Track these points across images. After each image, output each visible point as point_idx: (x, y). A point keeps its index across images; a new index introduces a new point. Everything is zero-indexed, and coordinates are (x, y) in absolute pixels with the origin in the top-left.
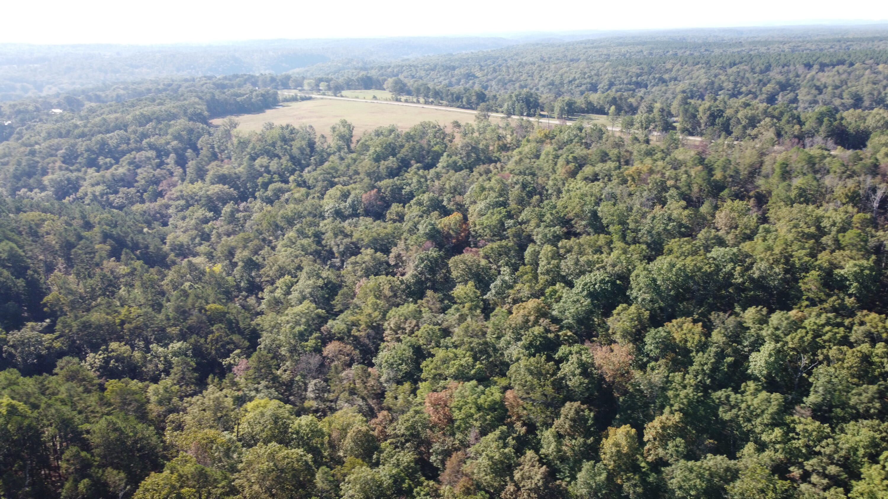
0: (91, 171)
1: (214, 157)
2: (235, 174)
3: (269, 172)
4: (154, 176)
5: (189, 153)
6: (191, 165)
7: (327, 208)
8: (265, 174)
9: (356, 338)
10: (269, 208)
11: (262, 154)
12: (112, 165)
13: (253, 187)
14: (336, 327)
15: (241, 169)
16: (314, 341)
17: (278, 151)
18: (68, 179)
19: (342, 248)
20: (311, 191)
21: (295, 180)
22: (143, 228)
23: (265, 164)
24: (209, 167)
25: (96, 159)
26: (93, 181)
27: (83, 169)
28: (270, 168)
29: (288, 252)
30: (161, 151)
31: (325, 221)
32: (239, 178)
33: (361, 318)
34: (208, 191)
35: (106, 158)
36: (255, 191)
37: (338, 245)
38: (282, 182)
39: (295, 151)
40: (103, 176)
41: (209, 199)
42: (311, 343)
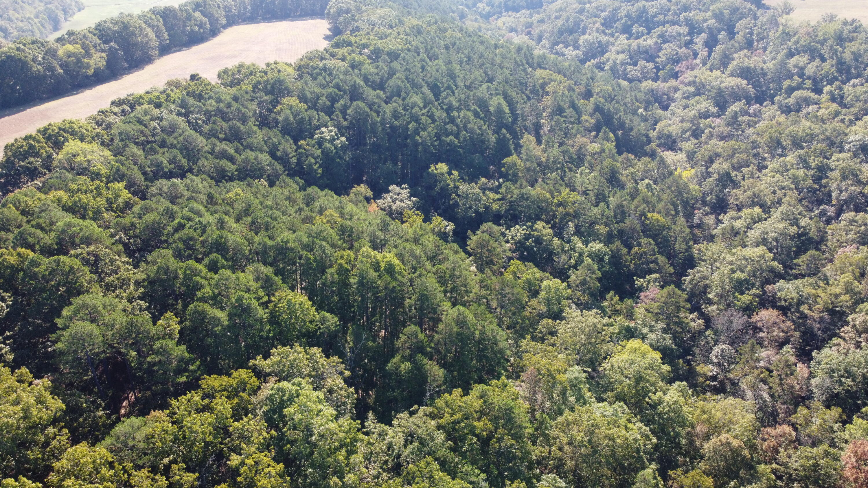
0: (623, 37)
1: (749, 45)
2: (762, 69)
3: (801, 75)
4: (677, 53)
5: (722, 36)
6: (718, 49)
7: (851, 138)
8: (796, 77)
9: (803, 316)
10: (782, 119)
11: (804, 52)
12: (643, 35)
13: (776, 89)
14: (784, 292)
15: (770, 65)
16: (750, 298)
17: (825, 51)
18: (600, 43)
19: (844, 196)
20: (844, 111)
21: (831, 92)
22: (639, 108)
23: (801, 64)
24: (735, 55)
25: (632, 26)
26: (620, 48)
27: (617, 34)
28: (806, 71)
29: (776, 179)
30: (696, 28)
31: (842, 155)
32: (764, 74)
33: (822, 295)
34: (723, 82)
35: (640, 26)
36: (775, 95)
37: (841, 192)
38: (813, 90)
39: (847, 56)
40: (629, 46)
41: (720, 92)
42: (746, 298)
